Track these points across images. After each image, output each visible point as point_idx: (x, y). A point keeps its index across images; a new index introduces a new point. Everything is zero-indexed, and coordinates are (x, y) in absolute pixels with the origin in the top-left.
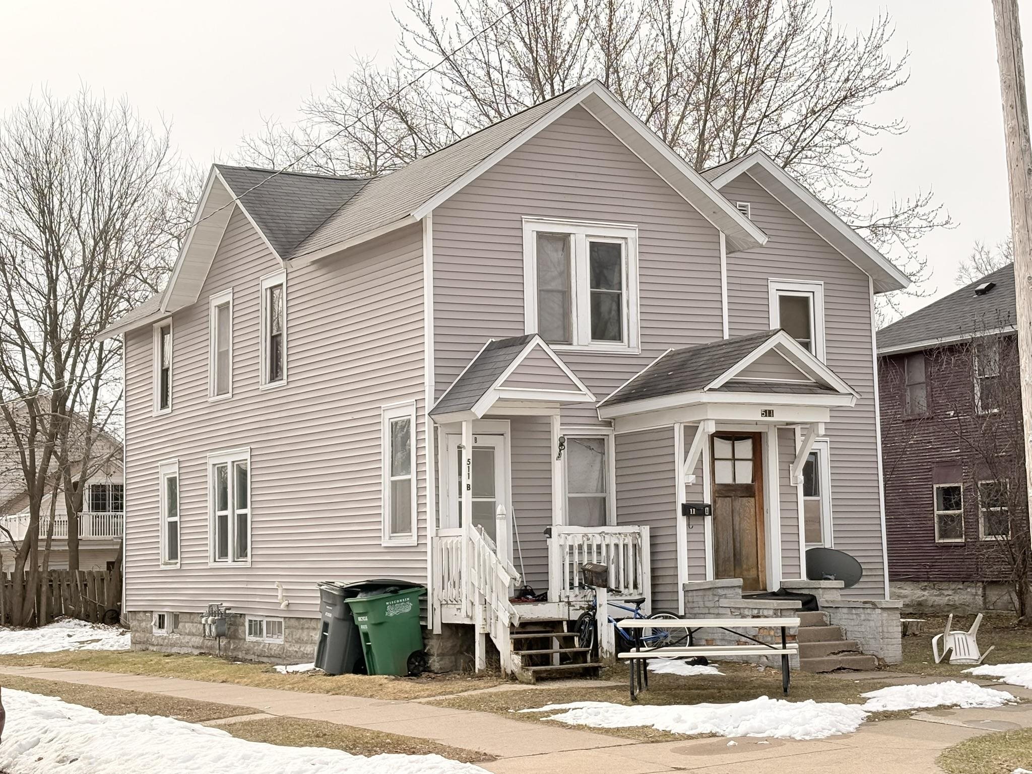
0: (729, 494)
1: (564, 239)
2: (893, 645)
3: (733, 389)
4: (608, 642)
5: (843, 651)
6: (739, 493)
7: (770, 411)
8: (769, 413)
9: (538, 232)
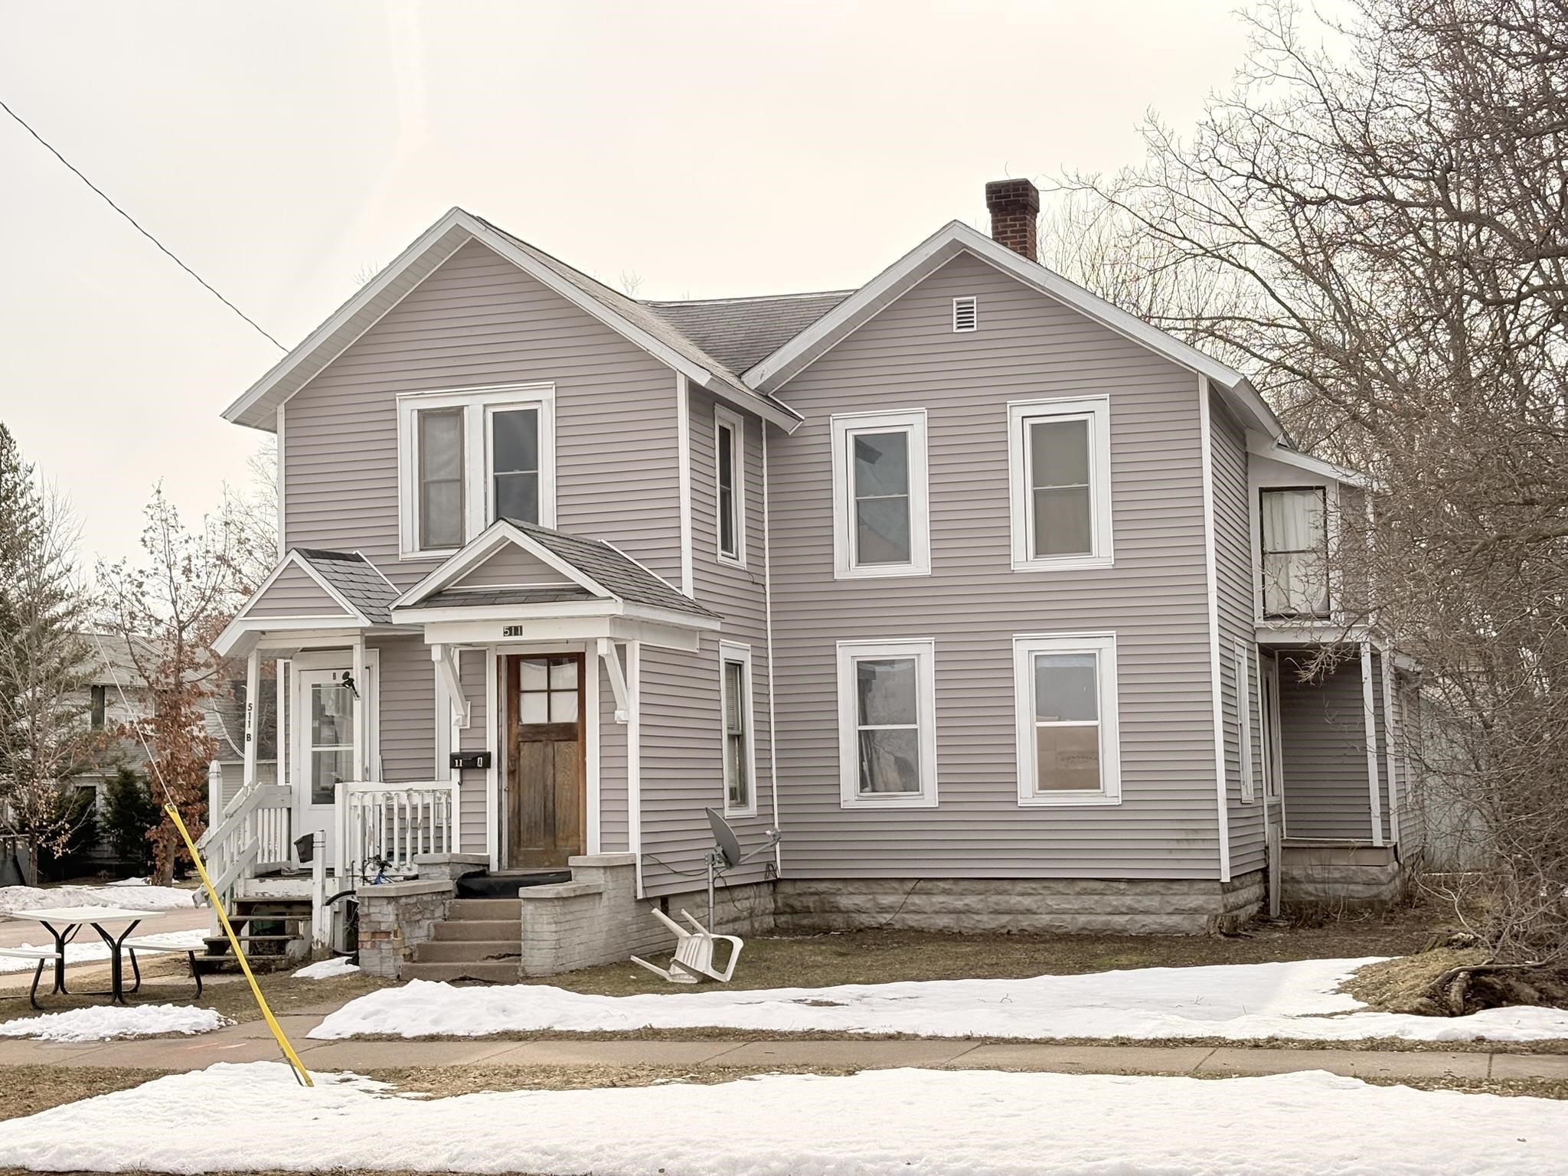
0: (538, 738)
1: (456, 414)
2: (539, 949)
3: (447, 603)
4: (320, 930)
5: (509, 955)
6: (554, 736)
7: (516, 628)
8: (516, 631)
9: (419, 411)
